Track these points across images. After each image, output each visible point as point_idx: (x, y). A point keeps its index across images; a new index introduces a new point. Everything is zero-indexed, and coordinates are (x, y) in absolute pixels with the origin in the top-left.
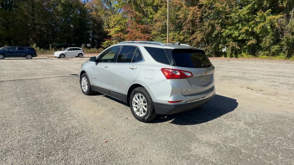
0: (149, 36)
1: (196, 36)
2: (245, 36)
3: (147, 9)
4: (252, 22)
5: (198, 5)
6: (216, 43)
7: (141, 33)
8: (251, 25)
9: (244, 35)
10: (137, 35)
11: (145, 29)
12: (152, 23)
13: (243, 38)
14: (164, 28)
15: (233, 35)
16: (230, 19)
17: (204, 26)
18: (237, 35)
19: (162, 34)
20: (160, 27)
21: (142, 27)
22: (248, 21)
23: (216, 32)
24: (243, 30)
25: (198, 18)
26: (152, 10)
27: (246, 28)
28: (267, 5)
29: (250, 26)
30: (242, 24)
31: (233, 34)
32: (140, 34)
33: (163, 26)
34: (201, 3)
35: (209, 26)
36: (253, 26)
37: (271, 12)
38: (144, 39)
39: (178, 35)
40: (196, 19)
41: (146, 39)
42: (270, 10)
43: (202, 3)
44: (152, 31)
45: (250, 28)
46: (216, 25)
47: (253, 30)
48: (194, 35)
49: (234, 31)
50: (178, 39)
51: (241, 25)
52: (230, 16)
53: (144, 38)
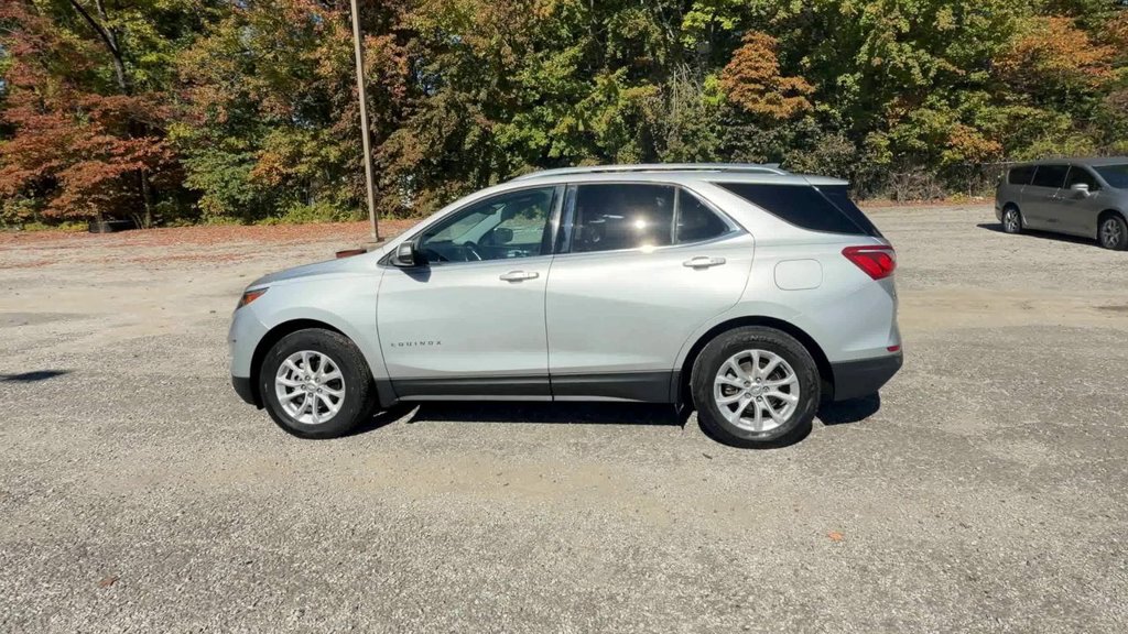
0: (156, 148)
1: (397, 146)
2: (566, 147)
3: (117, 22)
4: (584, 102)
5: (393, 32)
6: (476, 170)
7: (107, 132)
8: (582, 113)
9: (563, 144)
10: (79, 142)
11: (127, 114)
12: (159, 88)
13: (562, 152)
14: (238, 111)
15: (530, 143)
16: (514, 91)
17: (431, 108)
18: (542, 144)
19: (232, 140)
20: (220, 109)
21: (111, 102)
22: (572, 101)
23: (474, 134)
24: (561, 128)
25: (402, 80)
26: (147, 30)
27: (570, 120)
28: (615, 53)
29: (579, 116)
30: (555, 110)
31: (530, 138)
32: (100, 139)
33: (231, 103)
34: (404, 26)
35: (448, 112)
36: (587, 114)
37: (627, 75)
38: (127, 162)
39: (314, 143)
40: (392, 84)
41: (139, 158)
42: (625, 69)
43: (411, 24)
44: (169, 123)
45: (580, 122)
46: (471, 108)
47: (589, 126)
48: (388, 141)
49: (530, 129)
50: (316, 159)
51: (550, 110)
52: (517, 78)
53: (128, 158)
